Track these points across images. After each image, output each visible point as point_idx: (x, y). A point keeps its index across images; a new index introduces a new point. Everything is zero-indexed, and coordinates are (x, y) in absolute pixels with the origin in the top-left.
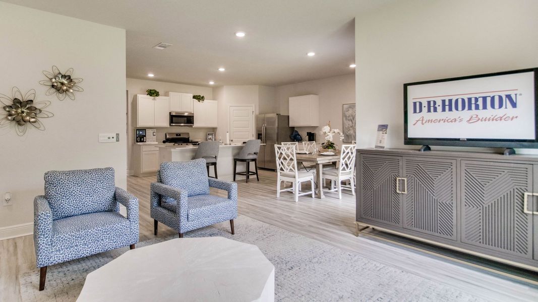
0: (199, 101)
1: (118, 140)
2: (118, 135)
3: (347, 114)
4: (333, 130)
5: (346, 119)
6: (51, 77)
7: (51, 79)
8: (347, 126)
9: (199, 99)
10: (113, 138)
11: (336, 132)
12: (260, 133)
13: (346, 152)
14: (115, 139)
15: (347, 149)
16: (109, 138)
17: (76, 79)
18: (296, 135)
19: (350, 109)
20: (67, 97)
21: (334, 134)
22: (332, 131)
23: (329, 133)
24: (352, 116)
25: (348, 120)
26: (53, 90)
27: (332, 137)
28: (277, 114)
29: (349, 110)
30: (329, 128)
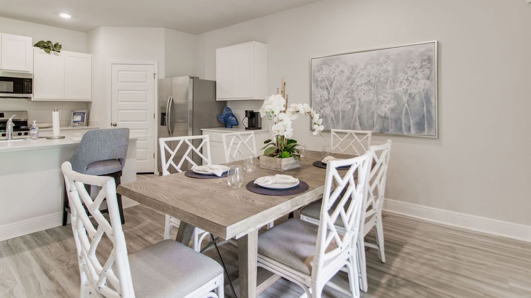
0: (49, 53)
3: (319, 76)
4: (293, 105)
5: (317, 86)
8: (318, 100)
9: (49, 48)
11: (302, 111)
12: (163, 112)
13: (342, 183)
15: (342, 177)
18: (228, 115)
19: (324, 67)
21: (295, 117)
22: (290, 110)
23: (282, 116)
24: (328, 79)
25: (321, 88)
27: (289, 126)
28: (192, 78)
29: (322, 69)
30: (283, 102)
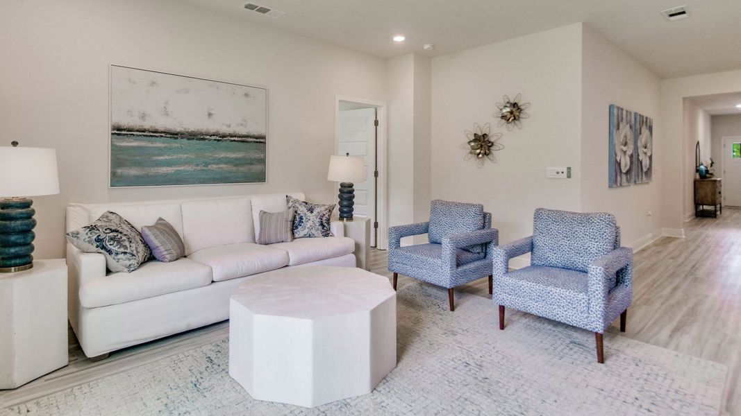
1: (569, 176)
2: (569, 169)
6: (501, 107)
7: (501, 110)
10: (563, 172)
14: (565, 175)
16: (558, 173)
17: (523, 105)
20: (515, 127)
26: (503, 121)
